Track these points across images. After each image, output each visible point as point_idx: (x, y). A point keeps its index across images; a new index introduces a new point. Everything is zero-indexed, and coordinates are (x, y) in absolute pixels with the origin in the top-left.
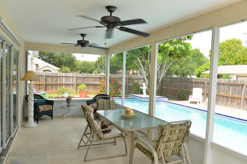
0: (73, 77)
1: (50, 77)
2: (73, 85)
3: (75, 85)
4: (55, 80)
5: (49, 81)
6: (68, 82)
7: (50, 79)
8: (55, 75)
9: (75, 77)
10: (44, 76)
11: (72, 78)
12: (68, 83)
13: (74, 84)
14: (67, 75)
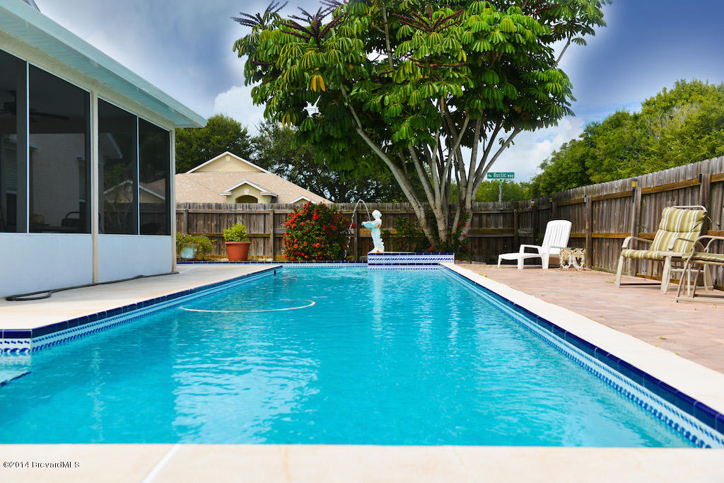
0: (265, 214)
1: (202, 216)
2: (265, 238)
3: (272, 237)
4: (216, 225)
5: (198, 227)
6: (252, 228)
7: (201, 222)
8: (214, 210)
9: (272, 214)
10: (185, 215)
11: (263, 216)
12: (252, 233)
13: (269, 235)
14: (248, 211)
